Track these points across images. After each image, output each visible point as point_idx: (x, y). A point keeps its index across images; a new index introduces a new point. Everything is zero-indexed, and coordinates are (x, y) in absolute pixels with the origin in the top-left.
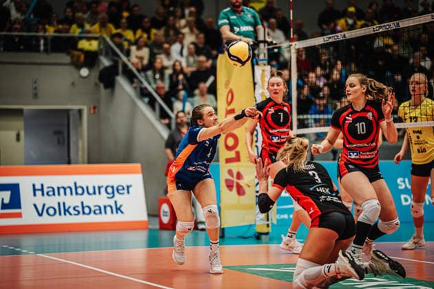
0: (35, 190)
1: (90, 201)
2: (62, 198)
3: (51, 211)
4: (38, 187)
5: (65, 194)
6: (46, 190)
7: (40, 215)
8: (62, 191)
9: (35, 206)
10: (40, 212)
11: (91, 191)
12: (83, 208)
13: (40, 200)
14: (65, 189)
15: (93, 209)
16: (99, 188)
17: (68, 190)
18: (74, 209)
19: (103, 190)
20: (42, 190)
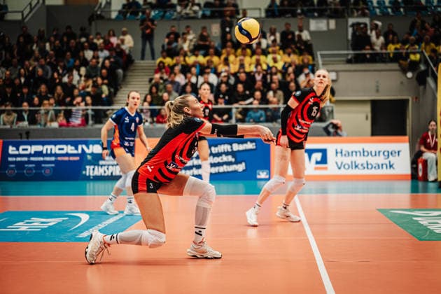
0: (337, 153)
1: (373, 160)
2: (354, 158)
3: (347, 167)
4: (339, 150)
5: (356, 155)
6: (344, 153)
7: (340, 168)
8: (354, 153)
9: (337, 163)
10: (339, 166)
11: (373, 154)
12: (368, 165)
13: (340, 159)
14: (356, 152)
15: (374, 166)
16: (379, 152)
17: (358, 154)
18: (362, 165)
19: (381, 153)
20: (341, 153)
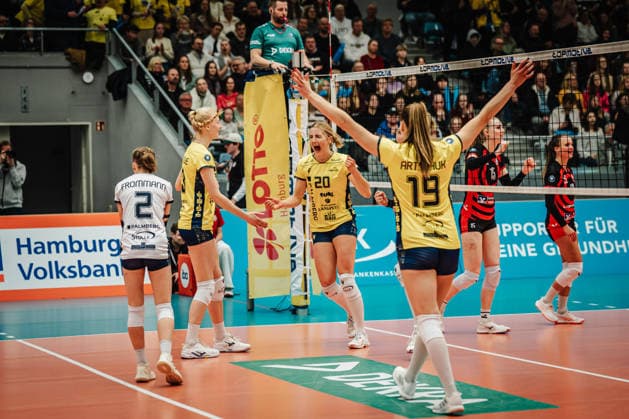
0: (19, 246)
1: (89, 259)
2: (53, 257)
3: (41, 273)
4: (24, 242)
5: (58, 251)
6: (33, 247)
7: (27, 278)
8: (53, 246)
9: (19, 265)
10: (26, 273)
11: (90, 247)
12: (81, 268)
13: (26, 259)
14: (57, 244)
15: (93, 269)
16: (101, 243)
17: (61, 246)
18: (69, 269)
19: (105, 245)
20: (28, 246)
